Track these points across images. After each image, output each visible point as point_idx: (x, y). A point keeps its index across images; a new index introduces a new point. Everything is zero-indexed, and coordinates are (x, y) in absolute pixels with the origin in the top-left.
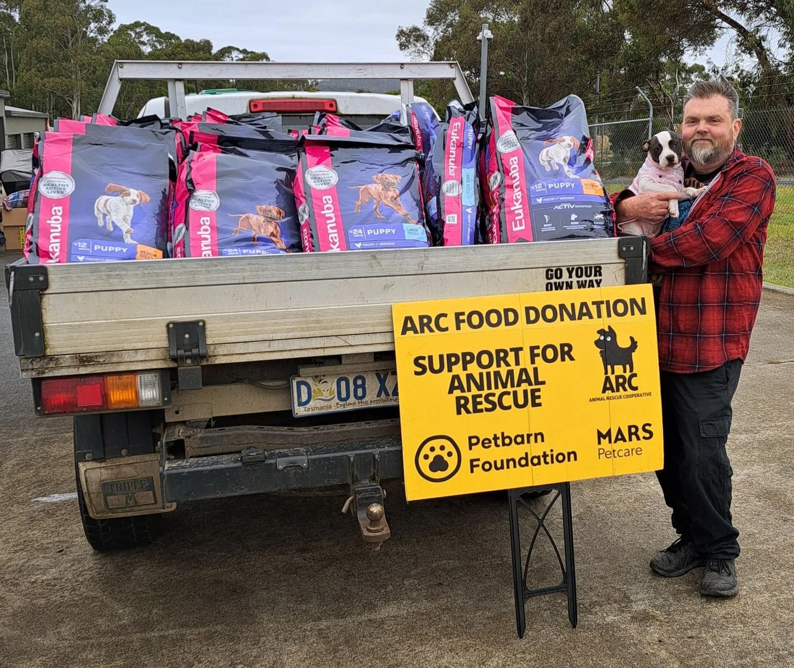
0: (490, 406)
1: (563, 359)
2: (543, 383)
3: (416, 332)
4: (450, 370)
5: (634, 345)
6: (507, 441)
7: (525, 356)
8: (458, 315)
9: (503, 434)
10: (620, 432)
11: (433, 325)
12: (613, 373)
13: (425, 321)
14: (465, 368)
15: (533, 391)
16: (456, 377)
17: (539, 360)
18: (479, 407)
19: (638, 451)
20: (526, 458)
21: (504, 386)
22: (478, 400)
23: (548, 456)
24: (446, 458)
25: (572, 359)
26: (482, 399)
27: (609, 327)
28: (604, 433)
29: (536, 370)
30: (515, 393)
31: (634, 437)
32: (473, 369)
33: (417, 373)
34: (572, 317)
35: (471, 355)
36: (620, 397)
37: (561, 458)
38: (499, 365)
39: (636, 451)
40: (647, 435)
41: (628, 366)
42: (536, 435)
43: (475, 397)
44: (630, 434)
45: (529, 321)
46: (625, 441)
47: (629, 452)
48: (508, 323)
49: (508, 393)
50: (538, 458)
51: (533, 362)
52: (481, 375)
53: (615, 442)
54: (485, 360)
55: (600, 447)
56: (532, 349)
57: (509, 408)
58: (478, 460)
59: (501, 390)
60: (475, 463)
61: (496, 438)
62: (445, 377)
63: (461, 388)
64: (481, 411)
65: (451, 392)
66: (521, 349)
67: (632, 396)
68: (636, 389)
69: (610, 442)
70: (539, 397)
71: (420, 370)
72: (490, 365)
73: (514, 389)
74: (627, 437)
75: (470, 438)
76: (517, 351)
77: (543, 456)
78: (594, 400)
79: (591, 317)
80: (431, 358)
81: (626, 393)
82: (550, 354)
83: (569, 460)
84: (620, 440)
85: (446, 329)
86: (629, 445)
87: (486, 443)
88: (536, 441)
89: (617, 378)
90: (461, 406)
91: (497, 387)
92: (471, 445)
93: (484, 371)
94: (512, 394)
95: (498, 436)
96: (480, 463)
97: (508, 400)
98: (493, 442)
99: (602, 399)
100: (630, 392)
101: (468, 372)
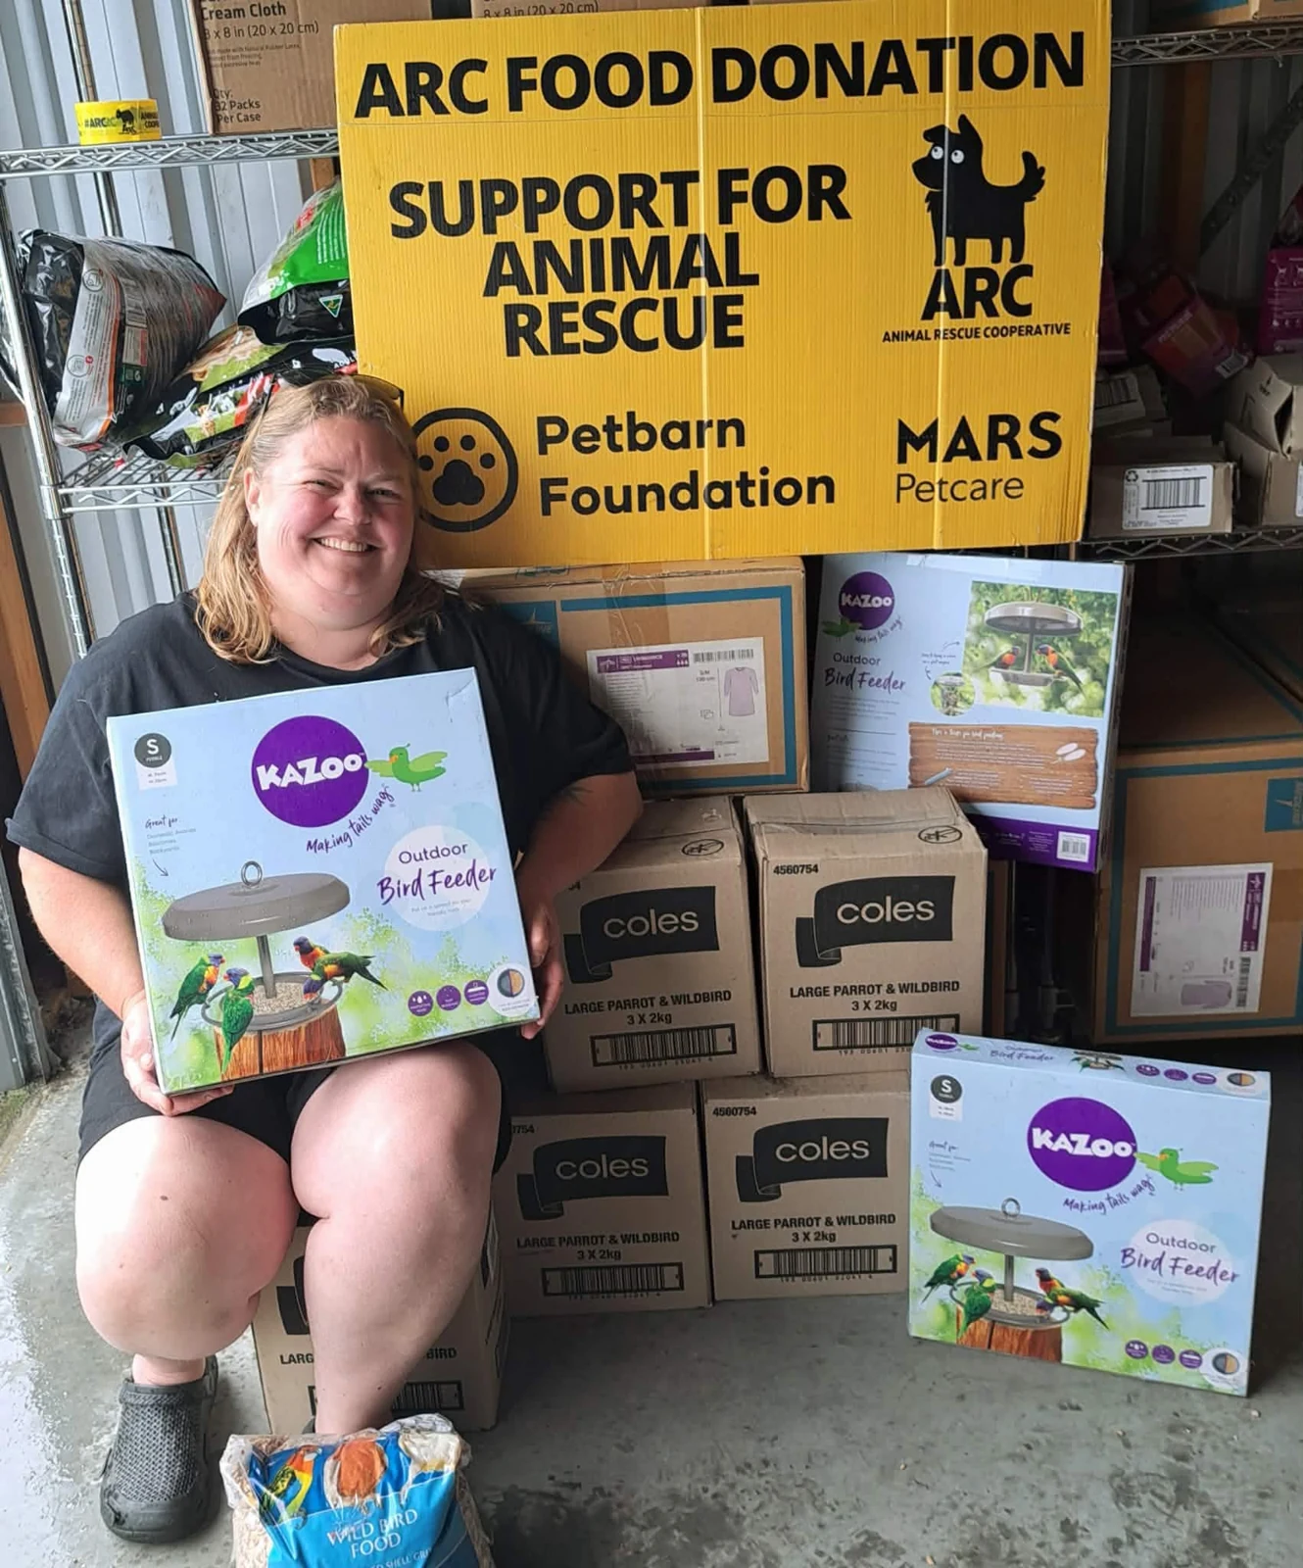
0: (598, 338)
1: (815, 214)
2: (753, 280)
3: (396, 110)
4: (490, 228)
5: (1034, 177)
6: (642, 437)
8: (515, 65)
9: (631, 415)
10: (963, 430)
11: (443, 93)
12: (960, 259)
13: (424, 79)
14: (531, 226)
15: (721, 303)
16: (506, 249)
18: (568, 338)
19: (1013, 488)
20: (692, 486)
21: (641, 282)
22: (567, 317)
23: (753, 483)
24: (478, 471)
25: (841, 213)
26: (576, 317)
28: (919, 430)
29: (732, 241)
30: (671, 305)
33: (398, 232)
34: (852, 87)
35: (549, 185)
36: (975, 333)
37: (789, 492)
39: (1006, 488)
41: (1007, 243)
42: (723, 426)
44: (994, 439)
46: (976, 456)
47: (984, 488)
48: (659, 98)
50: (726, 487)
52: (576, 245)
53: (948, 458)
54: (589, 203)
55: (903, 469)
56: (726, 177)
57: (652, 345)
58: (564, 482)
59: (631, 293)
60: (554, 490)
61: (611, 427)
63: (519, 280)
64: (574, 349)
65: (491, 290)
67: (1012, 330)
68: (1025, 310)
69: (933, 458)
70: (737, 320)
71: (406, 222)
72: (602, 220)
73: (671, 293)
75: (543, 422)
77: (738, 484)
78: (896, 336)
79: (910, 87)
80: (436, 189)
81: (993, 322)
82: (777, 194)
83: (812, 499)
84: (962, 453)
85: (482, 107)
86: (985, 469)
87: (584, 440)
89: (972, 275)
91: (619, 286)
92: (544, 442)
93: (586, 237)
94: (661, 307)
95: (617, 422)
96: (569, 491)
97: (649, 324)
98: (604, 436)
99: (920, 336)
100: (1005, 319)
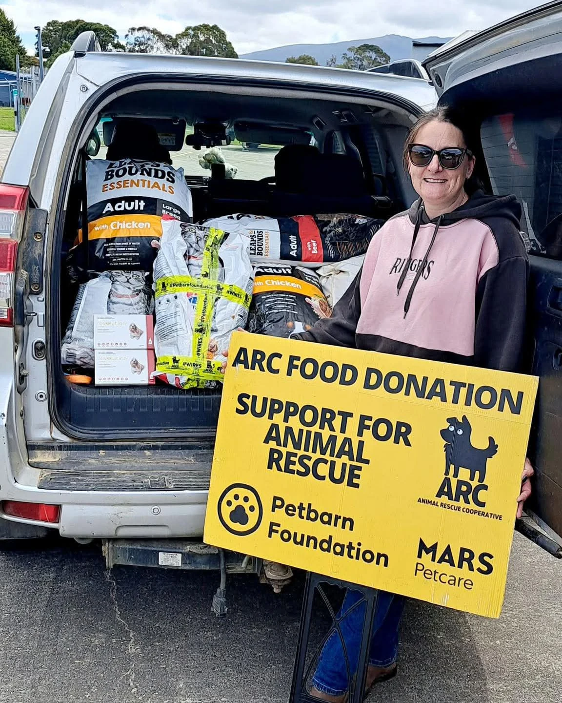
7: (353, 424)
27: (464, 418)
31: (465, 564)
32: (295, 422)
38: (322, 427)
40: (485, 568)
43: (289, 454)
45: (367, 386)
49: (326, 462)
51: (360, 434)
62: (265, 423)
66: (351, 415)
74: (456, 561)
76: (346, 415)
88: (343, 527)
90: (273, 461)
101: (288, 425)
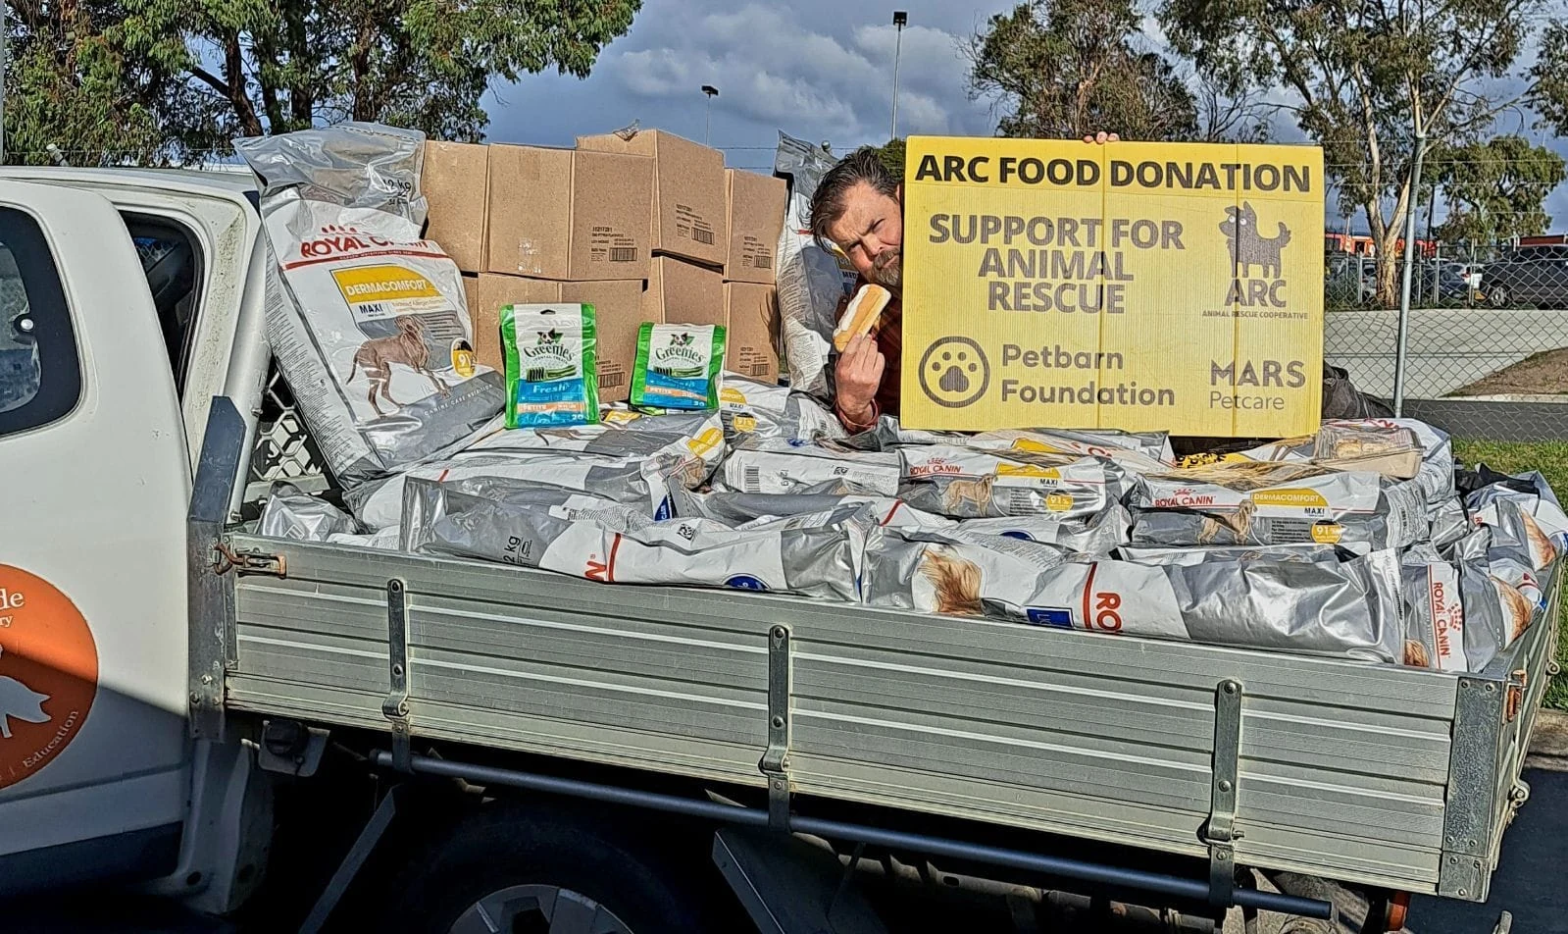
17: (1125, 242)
